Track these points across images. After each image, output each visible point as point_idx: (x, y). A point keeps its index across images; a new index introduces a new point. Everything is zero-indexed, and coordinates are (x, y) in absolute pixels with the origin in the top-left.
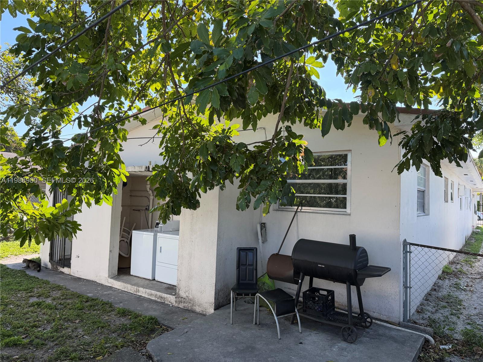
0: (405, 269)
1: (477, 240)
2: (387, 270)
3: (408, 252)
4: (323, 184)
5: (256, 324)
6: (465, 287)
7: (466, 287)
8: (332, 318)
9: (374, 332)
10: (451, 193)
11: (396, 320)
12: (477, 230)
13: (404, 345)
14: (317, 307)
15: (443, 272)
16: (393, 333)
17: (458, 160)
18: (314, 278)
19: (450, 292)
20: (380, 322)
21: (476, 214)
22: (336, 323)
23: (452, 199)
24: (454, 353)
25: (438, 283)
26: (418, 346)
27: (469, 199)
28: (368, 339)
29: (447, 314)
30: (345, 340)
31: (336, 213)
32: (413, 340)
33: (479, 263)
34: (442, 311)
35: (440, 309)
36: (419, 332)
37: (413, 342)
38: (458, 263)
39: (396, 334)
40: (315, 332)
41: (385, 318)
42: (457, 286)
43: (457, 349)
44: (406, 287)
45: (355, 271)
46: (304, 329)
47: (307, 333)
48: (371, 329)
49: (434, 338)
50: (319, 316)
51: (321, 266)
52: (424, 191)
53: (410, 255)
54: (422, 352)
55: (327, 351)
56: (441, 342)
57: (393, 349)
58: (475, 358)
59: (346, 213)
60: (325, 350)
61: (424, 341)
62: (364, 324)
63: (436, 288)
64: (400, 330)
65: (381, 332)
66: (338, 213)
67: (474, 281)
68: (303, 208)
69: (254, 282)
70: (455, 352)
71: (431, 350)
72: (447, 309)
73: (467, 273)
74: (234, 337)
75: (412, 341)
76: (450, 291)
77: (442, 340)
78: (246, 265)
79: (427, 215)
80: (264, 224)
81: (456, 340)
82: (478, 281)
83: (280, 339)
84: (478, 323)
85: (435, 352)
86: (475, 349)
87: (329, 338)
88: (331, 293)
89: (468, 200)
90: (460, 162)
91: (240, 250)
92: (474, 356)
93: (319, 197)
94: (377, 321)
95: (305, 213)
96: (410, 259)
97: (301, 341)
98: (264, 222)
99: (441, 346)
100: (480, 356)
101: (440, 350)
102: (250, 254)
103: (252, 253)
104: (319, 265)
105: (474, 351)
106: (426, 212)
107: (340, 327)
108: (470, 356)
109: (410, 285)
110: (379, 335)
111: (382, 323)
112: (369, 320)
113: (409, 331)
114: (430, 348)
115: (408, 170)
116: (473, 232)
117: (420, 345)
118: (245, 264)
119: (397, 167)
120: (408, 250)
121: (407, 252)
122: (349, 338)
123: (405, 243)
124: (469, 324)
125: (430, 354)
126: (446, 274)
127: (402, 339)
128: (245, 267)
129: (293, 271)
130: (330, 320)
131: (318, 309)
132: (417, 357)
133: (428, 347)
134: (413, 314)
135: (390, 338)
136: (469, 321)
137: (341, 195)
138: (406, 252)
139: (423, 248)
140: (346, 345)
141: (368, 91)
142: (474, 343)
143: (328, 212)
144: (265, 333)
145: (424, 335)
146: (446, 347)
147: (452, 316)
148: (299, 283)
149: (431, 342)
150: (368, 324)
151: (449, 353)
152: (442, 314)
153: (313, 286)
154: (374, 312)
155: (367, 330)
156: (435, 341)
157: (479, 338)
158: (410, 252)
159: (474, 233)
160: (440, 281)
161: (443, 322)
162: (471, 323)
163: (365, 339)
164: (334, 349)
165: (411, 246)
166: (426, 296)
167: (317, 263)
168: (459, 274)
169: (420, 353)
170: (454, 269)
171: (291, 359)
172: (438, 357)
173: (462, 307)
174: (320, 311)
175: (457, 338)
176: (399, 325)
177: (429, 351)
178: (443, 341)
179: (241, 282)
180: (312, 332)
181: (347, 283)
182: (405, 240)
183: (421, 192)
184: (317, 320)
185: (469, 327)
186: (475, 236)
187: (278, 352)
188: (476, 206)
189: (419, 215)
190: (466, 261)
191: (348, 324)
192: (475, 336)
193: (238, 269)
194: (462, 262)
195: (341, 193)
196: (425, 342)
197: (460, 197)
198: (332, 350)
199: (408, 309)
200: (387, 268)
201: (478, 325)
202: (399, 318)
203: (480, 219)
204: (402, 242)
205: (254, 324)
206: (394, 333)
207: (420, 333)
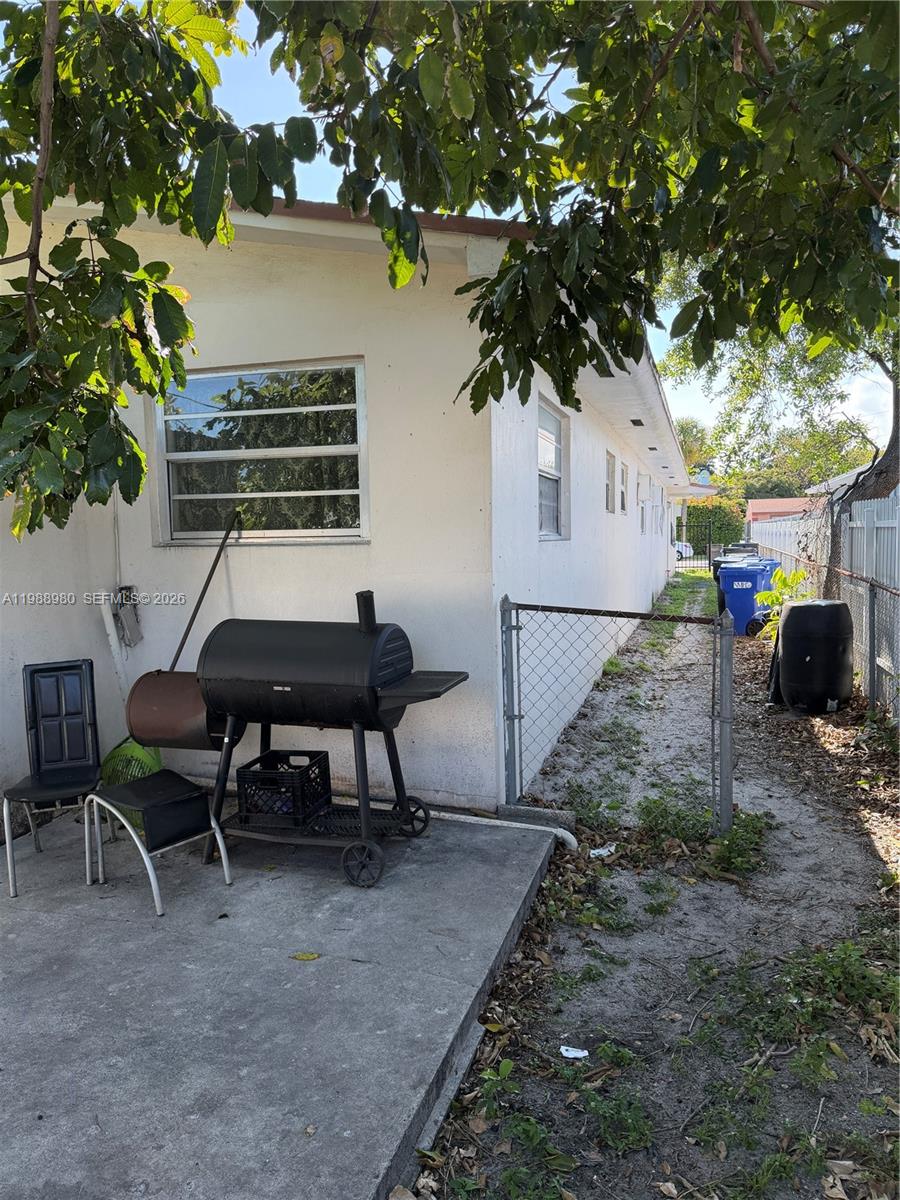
0: (507, 671)
1: (675, 600)
2: (457, 678)
3: (514, 628)
4: (297, 460)
5: (95, 881)
6: (648, 702)
7: (650, 700)
8: (320, 828)
9: (434, 844)
10: (622, 493)
11: (488, 803)
12: (676, 579)
13: (505, 866)
14: (279, 804)
15: (605, 674)
16: (481, 838)
17: (620, 354)
18: (273, 726)
19: (616, 718)
20: (451, 815)
21: (674, 545)
22: (329, 839)
23: (623, 508)
24: (620, 865)
25: (593, 699)
26: (537, 861)
27: (661, 508)
28: (414, 866)
29: (609, 768)
30: (353, 882)
31: (334, 540)
32: (527, 848)
33: (679, 647)
34: (598, 763)
35: (593, 759)
36: (542, 825)
37: (528, 852)
38: (635, 652)
39: (486, 841)
40: (273, 874)
41: (463, 802)
42: (631, 702)
43: (628, 852)
44: (510, 717)
45: (372, 690)
46: (241, 871)
47: (249, 883)
48: (428, 837)
49: (576, 833)
50: (284, 829)
51: (280, 688)
52: (557, 481)
53: (518, 635)
54: (548, 877)
55: (296, 926)
56: (592, 840)
57: (476, 883)
58: (666, 867)
59: (359, 539)
60: (293, 923)
61: (553, 847)
62: (408, 828)
63: (588, 711)
64: (498, 827)
65: (450, 840)
66: (338, 540)
67: (667, 686)
68: (245, 533)
69: (91, 762)
70: (622, 861)
71: (569, 866)
72: (609, 757)
73: (654, 670)
74: (11, 936)
75: (523, 851)
76: (618, 714)
77: (594, 836)
78: (58, 715)
79: (566, 540)
80: (129, 589)
81: (626, 829)
82: (674, 685)
83: (163, 915)
84: (672, 781)
85: (578, 870)
86: (664, 845)
87: (310, 885)
88: (320, 759)
89: (657, 512)
90: (625, 359)
91: (34, 673)
92: (663, 862)
93: (288, 499)
94: (443, 815)
95: (247, 548)
96: (518, 645)
97: (226, 909)
98: (127, 584)
99: (592, 852)
100: (677, 861)
101: (589, 860)
102: (71, 682)
103: (77, 678)
104: (276, 688)
105: (663, 850)
106: (562, 533)
107: (337, 848)
108: (656, 863)
109: (520, 711)
110: (447, 850)
111: (457, 817)
112: (421, 813)
113: (518, 825)
114: (567, 862)
115: (497, 398)
116: (668, 584)
117: (541, 860)
118: (55, 712)
119: (469, 390)
120: (514, 623)
121: (510, 628)
122: (364, 874)
123: (507, 607)
124: (654, 785)
125: (566, 877)
126: (610, 676)
127: (500, 851)
128: (57, 723)
129: (205, 714)
130: (315, 834)
131: (280, 808)
132: (534, 892)
133: (563, 858)
134: (533, 782)
135: (471, 853)
136: (653, 779)
137: (348, 488)
138: (508, 628)
139: (547, 613)
140: (355, 895)
141: (323, 42)
142: (665, 831)
143: (311, 539)
144: (117, 906)
145: (554, 830)
146: (603, 852)
147: (619, 773)
148: (224, 747)
149: (570, 844)
150: (418, 825)
151: (609, 865)
152: (598, 770)
153: (273, 747)
154: (437, 791)
155: (416, 841)
156: (580, 841)
157: (675, 818)
158: (519, 628)
159: (669, 586)
160: (599, 696)
161: (601, 788)
162: (660, 782)
163: (405, 869)
164: (319, 916)
165: (520, 611)
166: (565, 732)
167: (268, 682)
168: (637, 675)
169: (543, 879)
170: (628, 665)
171: (185, 973)
172: (584, 881)
173: (640, 748)
174: (287, 813)
175: (628, 825)
176: (497, 813)
177: (564, 868)
178: (597, 837)
179: (45, 767)
180: (262, 876)
181: (355, 726)
182: (506, 599)
183: (550, 482)
184: (279, 840)
185: (654, 794)
186: (672, 592)
187: (148, 957)
188: (675, 528)
189: (547, 538)
190: (654, 645)
191: (360, 835)
192: (665, 813)
193: (33, 731)
194: (644, 648)
195: (347, 485)
196: (556, 848)
197: (641, 504)
198: (312, 919)
199: (518, 772)
200: (460, 673)
201: (674, 784)
202: (497, 797)
203: (682, 557)
204: (499, 604)
205: (88, 883)
206: (484, 837)
207: (543, 828)
